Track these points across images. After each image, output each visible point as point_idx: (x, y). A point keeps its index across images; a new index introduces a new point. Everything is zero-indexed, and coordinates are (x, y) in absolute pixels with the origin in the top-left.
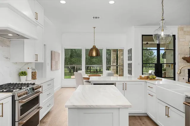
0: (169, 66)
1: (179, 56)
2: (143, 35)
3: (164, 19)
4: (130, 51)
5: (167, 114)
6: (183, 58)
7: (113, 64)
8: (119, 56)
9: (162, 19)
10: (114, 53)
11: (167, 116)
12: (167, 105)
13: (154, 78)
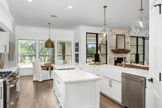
0: (103, 56)
1: (110, 49)
2: (87, 33)
3: (105, 25)
4: (77, 44)
5: (110, 85)
6: (112, 50)
7: (59, 54)
8: (66, 48)
9: (104, 24)
10: (61, 45)
11: (110, 86)
12: (110, 80)
13: (99, 64)
